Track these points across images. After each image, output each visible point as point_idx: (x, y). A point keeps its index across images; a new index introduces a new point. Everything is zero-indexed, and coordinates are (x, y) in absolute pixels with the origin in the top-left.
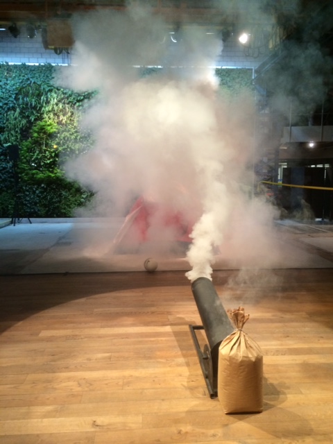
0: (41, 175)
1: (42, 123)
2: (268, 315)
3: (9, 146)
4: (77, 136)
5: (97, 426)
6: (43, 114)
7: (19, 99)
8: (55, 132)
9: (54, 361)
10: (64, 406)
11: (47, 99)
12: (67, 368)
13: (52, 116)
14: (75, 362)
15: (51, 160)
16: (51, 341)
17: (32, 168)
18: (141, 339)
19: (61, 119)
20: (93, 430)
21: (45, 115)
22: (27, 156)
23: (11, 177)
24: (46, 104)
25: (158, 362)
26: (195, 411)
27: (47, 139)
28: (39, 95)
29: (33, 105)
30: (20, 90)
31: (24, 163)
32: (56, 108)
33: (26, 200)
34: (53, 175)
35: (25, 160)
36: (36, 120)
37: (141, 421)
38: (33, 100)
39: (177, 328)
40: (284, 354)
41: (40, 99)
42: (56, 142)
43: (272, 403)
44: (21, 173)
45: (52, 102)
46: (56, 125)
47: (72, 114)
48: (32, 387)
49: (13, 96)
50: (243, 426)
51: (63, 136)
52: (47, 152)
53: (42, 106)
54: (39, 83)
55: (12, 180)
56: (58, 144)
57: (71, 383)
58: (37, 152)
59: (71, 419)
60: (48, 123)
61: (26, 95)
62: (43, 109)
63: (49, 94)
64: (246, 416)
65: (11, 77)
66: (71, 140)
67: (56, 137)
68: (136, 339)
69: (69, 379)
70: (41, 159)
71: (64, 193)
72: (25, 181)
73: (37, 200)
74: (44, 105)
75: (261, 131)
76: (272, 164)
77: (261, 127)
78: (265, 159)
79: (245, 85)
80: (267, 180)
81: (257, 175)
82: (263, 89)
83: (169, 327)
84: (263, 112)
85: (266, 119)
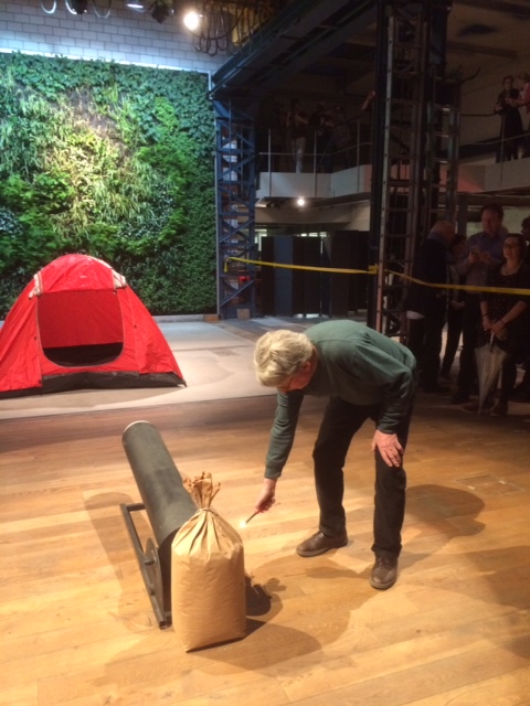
25: (65, 579)
37: (35, 694)
39: (99, 513)
40: (275, 534)
43: (259, 618)
75: (226, 178)
76: (246, 231)
77: (225, 169)
78: (234, 223)
79: (198, 99)
80: (239, 256)
81: (223, 247)
82: (226, 108)
83: (85, 512)
84: (227, 146)
85: (233, 159)
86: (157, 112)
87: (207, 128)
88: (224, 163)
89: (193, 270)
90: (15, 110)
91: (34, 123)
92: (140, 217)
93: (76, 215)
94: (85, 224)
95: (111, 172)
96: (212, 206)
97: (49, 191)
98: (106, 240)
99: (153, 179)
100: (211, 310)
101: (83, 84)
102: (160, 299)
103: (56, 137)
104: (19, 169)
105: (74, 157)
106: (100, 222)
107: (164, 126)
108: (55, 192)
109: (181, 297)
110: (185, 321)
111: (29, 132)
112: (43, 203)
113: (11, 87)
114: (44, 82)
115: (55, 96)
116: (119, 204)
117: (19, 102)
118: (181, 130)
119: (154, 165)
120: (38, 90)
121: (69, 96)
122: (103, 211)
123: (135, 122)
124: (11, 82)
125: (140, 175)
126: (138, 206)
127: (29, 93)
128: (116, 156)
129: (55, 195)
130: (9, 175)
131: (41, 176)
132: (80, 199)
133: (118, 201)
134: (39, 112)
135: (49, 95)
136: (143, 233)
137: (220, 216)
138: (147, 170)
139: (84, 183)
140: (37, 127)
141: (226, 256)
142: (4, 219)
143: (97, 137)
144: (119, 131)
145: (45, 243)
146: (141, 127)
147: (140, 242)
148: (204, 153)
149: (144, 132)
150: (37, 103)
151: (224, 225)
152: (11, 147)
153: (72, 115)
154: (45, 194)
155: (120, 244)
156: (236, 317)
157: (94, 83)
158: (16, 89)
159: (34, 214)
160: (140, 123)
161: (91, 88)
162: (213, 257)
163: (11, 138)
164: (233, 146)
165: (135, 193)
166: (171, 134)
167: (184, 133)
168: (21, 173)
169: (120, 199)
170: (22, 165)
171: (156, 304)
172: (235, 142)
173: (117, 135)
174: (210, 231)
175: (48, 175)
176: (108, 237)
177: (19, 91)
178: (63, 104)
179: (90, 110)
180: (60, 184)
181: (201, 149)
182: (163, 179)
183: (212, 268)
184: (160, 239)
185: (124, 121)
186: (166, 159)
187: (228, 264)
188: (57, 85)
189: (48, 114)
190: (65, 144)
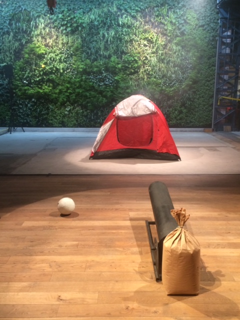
0: (31, 91)
1: (32, 46)
2: (215, 214)
3: (5, 65)
4: (62, 57)
5: (61, 300)
6: (33, 37)
7: (12, 24)
8: (43, 54)
9: (32, 246)
10: (36, 283)
11: (36, 24)
12: (42, 252)
13: (40, 39)
14: (49, 247)
15: (40, 78)
16: (31, 230)
17: (24, 85)
18: (104, 231)
19: (48, 42)
20: (58, 303)
21: (34, 39)
22: (20, 75)
23: (7, 92)
24: (35, 28)
25: (116, 250)
26: (142, 292)
27: (36, 59)
28: (29, 21)
29: (24, 29)
30: (13, 17)
31: (17, 80)
32: (43, 32)
33: (20, 112)
34: (41, 91)
35: (18, 78)
36: (26, 42)
37: (97, 298)
38: (24, 25)
39: (136, 223)
40: (224, 248)
41: (30, 24)
42: (43, 62)
43: (207, 288)
44: (15, 89)
45: (40, 27)
46: (43, 47)
47: (57, 37)
48: (12, 267)
49: (8, 22)
50: (180, 305)
51: (49, 56)
52: (36, 71)
53: (32, 31)
54: (29, 10)
55: (8, 95)
56: (46, 64)
57: (44, 265)
58: (28, 71)
59: (41, 293)
60: (37, 45)
61: (18, 21)
62: (33, 33)
63: (37, 19)
64: (184, 297)
65: (5, 5)
66: (56, 60)
67: (44, 57)
68: (101, 231)
69: (43, 261)
70: (31, 76)
71: (51, 107)
72: (19, 96)
73: (29, 112)
74: (34, 29)
75: (223, 51)
76: (233, 81)
77: (223, 47)
78: (226, 77)
79: (211, 9)
80: (227, 96)
81: (218, 91)
82: (227, 12)
83: (129, 222)
84: (225, 34)
85: (229, 41)
86: (187, 18)
87: (214, 24)
88: (223, 43)
89: (200, 104)
90: (116, 23)
91: (125, 29)
92: (173, 76)
93: (141, 75)
94: (145, 80)
95: (160, 52)
96: (214, 68)
97: (129, 63)
98: (155, 88)
99: (182, 55)
100: (209, 126)
101: (150, 6)
102: (181, 119)
103: (134, 36)
104: (116, 53)
105: (142, 46)
106: (153, 79)
107: (191, 25)
108: (132, 64)
109: (192, 118)
110: (194, 131)
111: (122, 34)
112: (126, 70)
113: (115, 12)
114: (130, 8)
115: (135, 14)
116: (163, 69)
117: (118, 19)
118: (200, 27)
119: (183, 47)
120: (128, 12)
121: (142, 13)
122: (155, 73)
123: (175, 24)
124: (115, 9)
125: (175, 53)
126: (172, 70)
127: (123, 14)
128: (163, 43)
129: (132, 65)
130: (111, 56)
131: (126, 56)
132: (144, 67)
133: (162, 67)
134: (127, 24)
135: (132, 14)
136: (175, 84)
137: (218, 74)
138: (179, 50)
139: (147, 59)
140: (126, 31)
141: (219, 96)
142: (108, 78)
143: (154, 34)
144: (166, 30)
145: (126, 90)
146: (178, 26)
147: (172, 89)
148: (211, 38)
149: (179, 29)
150: (127, 19)
151: (220, 78)
152: (113, 42)
153: (143, 23)
154: (127, 65)
155: (162, 90)
156: (223, 130)
157: (155, 5)
158: (117, 12)
159: (121, 75)
160: (177, 25)
161: (153, 8)
162: (212, 97)
163: (113, 37)
164: (229, 33)
165: (172, 63)
166: (194, 29)
167: (201, 28)
168: (117, 55)
169: (164, 66)
170: (118, 51)
171: (179, 122)
172: (230, 31)
173: (165, 32)
174: (211, 82)
175: (129, 56)
176: (156, 86)
177: (119, 13)
178: (139, 18)
179: (152, 20)
180: (135, 60)
181: (210, 37)
182: (187, 54)
183: (211, 103)
184: (183, 87)
185: (169, 25)
186: (190, 43)
187: (221, 100)
188: (137, 8)
189: (132, 24)
190: (138, 39)
